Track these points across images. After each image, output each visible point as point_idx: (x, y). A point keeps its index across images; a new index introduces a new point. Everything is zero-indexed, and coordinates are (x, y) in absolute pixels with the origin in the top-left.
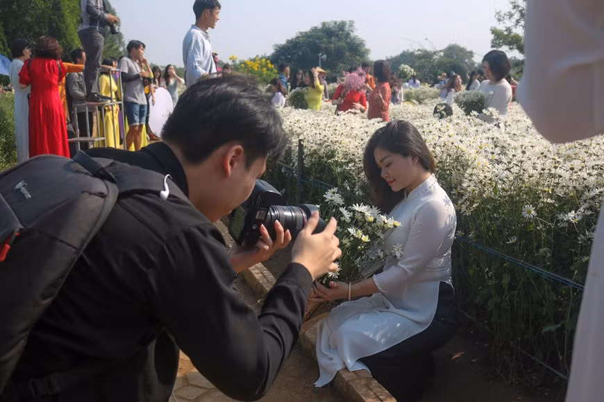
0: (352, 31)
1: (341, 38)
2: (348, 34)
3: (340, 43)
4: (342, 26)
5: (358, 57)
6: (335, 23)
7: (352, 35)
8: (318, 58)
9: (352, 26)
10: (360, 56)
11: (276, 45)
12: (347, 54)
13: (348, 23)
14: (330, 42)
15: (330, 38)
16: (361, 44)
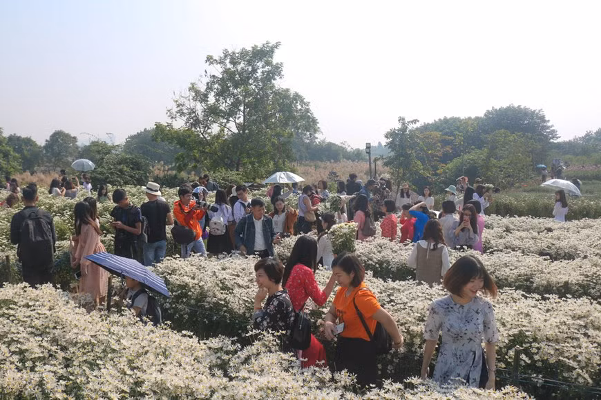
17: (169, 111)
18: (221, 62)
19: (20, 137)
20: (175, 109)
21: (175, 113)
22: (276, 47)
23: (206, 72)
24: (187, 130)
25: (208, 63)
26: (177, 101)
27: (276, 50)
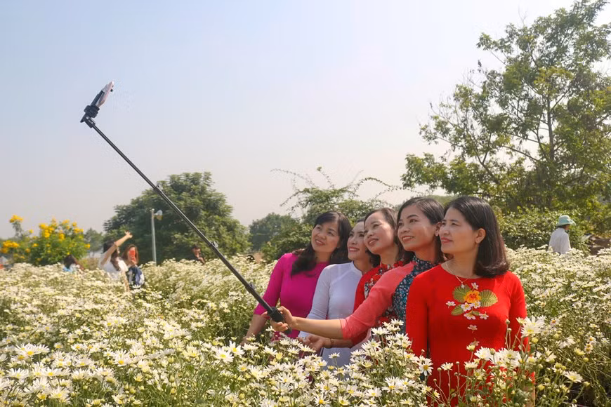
0: (208, 185)
1: (194, 194)
2: (203, 189)
3: (193, 200)
4: (195, 179)
5: (217, 217)
6: (187, 175)
7: (208, 189)
8: (150, 216)
9: (208, 178)
10: (220, 215)
11: (118, 208)
12: (203, 213)
13: (203, 175)
14: (180, 199)
15: (180, 193)
16: (221, 199)
17: (423, 129)
18: (503, 46)
19: (278, 216)
20: (433, 125)
21: (433, 131)
22: (598, 8)
23: (480, 64)
24: (457, 164)
25: (482, 47)
26: (436, 118)
27: (598, 12)
